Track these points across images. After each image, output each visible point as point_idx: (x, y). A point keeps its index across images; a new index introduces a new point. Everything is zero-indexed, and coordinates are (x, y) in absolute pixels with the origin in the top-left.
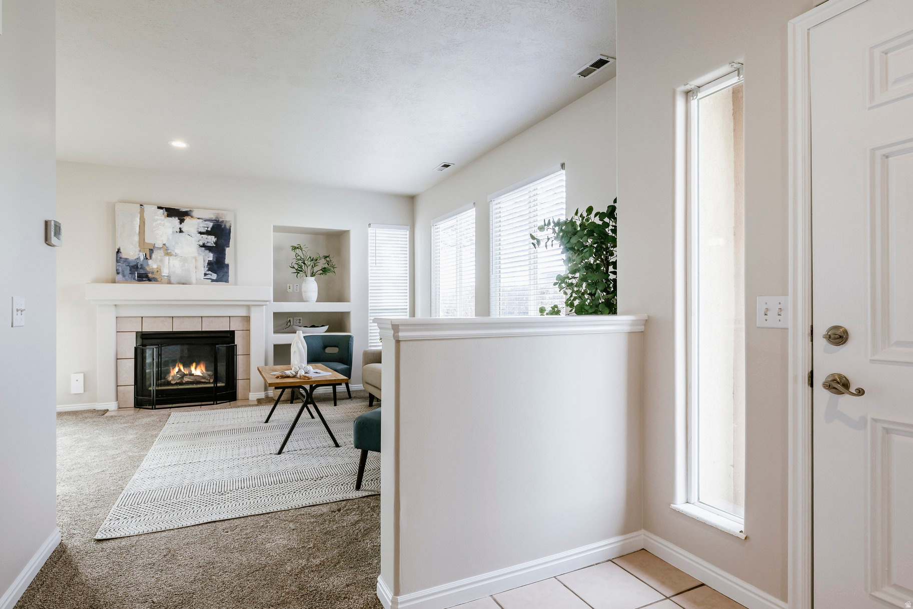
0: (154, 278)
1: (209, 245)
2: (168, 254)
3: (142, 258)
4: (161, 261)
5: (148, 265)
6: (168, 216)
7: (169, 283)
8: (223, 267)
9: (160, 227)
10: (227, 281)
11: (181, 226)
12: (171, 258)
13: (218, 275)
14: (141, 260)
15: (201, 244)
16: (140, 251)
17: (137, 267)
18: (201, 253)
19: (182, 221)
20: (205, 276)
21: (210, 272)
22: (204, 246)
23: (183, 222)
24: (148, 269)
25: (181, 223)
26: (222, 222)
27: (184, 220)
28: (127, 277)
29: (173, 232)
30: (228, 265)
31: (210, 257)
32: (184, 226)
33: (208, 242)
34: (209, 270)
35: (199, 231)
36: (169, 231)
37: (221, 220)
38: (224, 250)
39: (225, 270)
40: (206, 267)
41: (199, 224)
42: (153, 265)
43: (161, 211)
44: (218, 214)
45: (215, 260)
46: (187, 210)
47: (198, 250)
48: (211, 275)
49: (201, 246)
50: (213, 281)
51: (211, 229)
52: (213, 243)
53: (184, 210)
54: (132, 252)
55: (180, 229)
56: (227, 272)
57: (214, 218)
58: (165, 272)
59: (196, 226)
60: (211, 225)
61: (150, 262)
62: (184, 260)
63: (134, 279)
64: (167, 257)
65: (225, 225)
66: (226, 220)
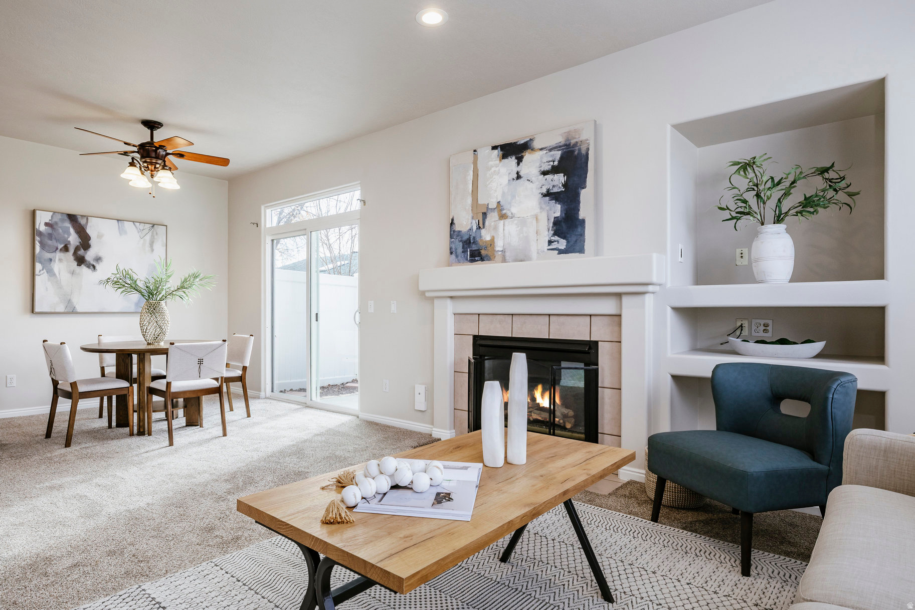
0: (487, 255)
1: (555, 190)
2: (503, 217)
3: (475, 228)
4: (496, 228)
5: (481, 237)
6: (504, 156)
7: (504, 260)
8: (576, 227)
9: (494, 177)
10: (581, 251)
11: (519, 169)
12: (507, 221)
13: (568, 242)
14: (474, 231)
15: (544, 191)
16: (473, 218)
17: (470, 242)
18: (544, 206)
19: (520, 160)
20: (549, 245)
21: (556, 238)
22: (548, 194)
23: (522, 161)
24: (481, 243)
25: (518, 164)
26: (576, 144)
27: (522, 157)
28: (459, 258)
29: (509, 180)
30: (583, 221)
31: (557, 210)
32: (525, 168)
33: (554, 186)
34: (554, 234)
35: (542, 170)
36: (505, 180)
37: (573, 142)
38: (578, 195)
39: (579, 230)
40: (551, 229)
41: (542, 158)
42: (486, 235)
43: (496, 152)
44: (569, 132)
45: (564, 215)
46: (525, 140)
47: (540, 203)
48: (558, 242)
49: (545, 195)
50: (561, 252)
51: (559, 162)
52: (561, 185)
53: (522, 142)
54: (465, 223)
55: (518, 173)
56: (582, 235)
57: (563, 143)
58: (499, 246)
59: (538, 164)
60: (558, 154)
61: (483, 231)
62: (523, 222)
63: (467, 259)
64: (502, 221)
65: (580, 150)
66: (581, 139)
